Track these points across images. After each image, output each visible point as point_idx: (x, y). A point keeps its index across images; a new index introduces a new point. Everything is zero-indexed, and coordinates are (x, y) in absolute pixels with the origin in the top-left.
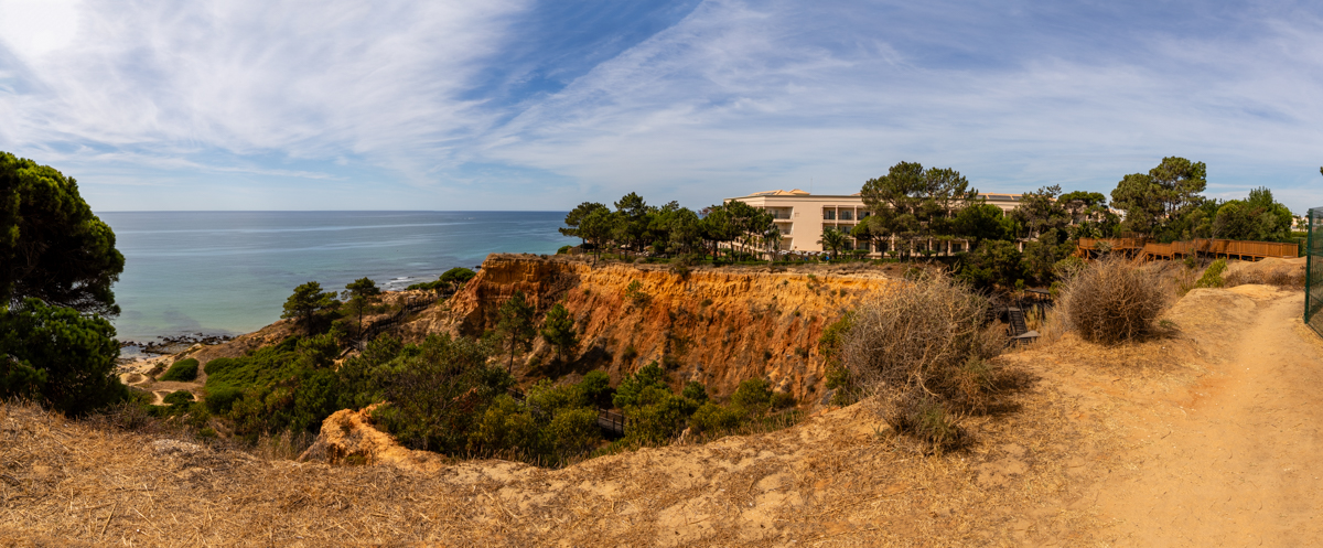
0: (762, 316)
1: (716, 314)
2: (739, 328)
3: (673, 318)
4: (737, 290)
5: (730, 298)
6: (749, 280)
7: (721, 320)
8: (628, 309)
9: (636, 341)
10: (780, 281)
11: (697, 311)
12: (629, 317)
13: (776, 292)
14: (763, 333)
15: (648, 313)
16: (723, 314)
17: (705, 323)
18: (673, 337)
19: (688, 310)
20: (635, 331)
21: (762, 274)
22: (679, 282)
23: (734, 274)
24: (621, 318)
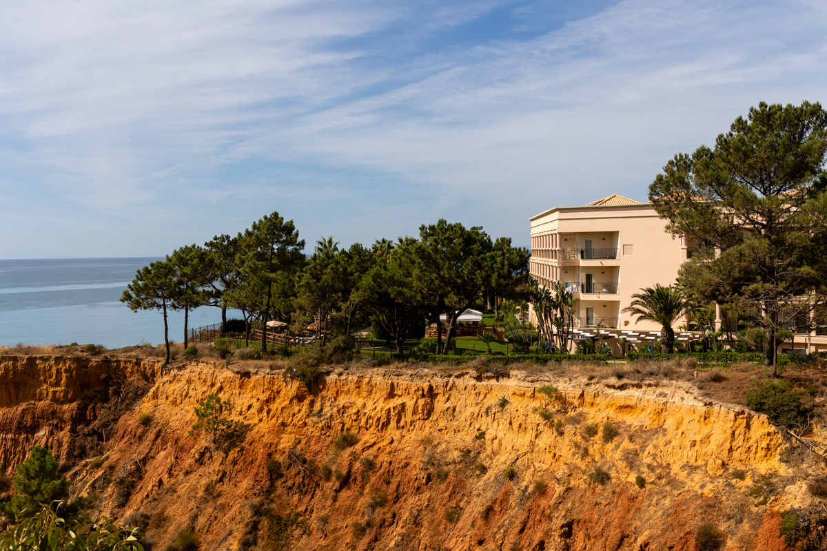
0: (446, 475)
1: (357, 465)
2: (397, 499)
3: (275, 472)
4: (408, 417)
5: (392, 432)
6: (431, 394)
7: (365, 479)
8: (202, 455)
9: (202, 520)
10: (492, 400)
11: (323, 460)
12: (201, 470)
13: (484, 423)
14: (441, 512)
15: (235, 462)
16: (370, 465)
17: (332, 484)
18: (267, 513)
19: (308, 457)
20: (205, 501)
21: (460, 383)
22: (300, 398)
23: (403, 382)
24: (187, 473)
